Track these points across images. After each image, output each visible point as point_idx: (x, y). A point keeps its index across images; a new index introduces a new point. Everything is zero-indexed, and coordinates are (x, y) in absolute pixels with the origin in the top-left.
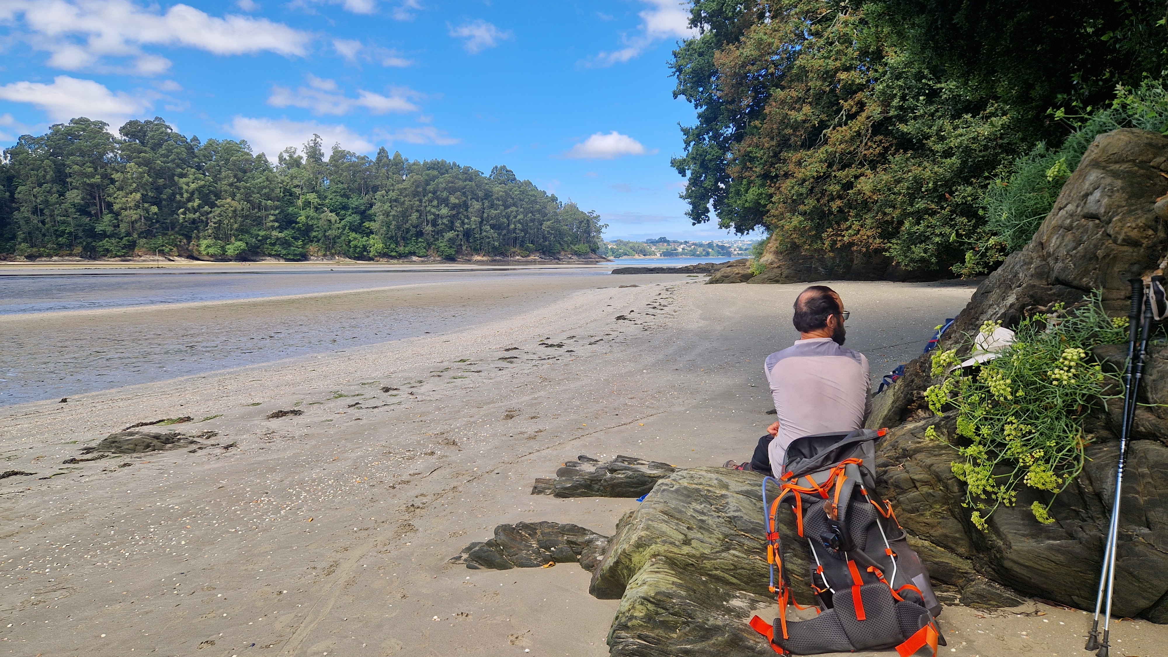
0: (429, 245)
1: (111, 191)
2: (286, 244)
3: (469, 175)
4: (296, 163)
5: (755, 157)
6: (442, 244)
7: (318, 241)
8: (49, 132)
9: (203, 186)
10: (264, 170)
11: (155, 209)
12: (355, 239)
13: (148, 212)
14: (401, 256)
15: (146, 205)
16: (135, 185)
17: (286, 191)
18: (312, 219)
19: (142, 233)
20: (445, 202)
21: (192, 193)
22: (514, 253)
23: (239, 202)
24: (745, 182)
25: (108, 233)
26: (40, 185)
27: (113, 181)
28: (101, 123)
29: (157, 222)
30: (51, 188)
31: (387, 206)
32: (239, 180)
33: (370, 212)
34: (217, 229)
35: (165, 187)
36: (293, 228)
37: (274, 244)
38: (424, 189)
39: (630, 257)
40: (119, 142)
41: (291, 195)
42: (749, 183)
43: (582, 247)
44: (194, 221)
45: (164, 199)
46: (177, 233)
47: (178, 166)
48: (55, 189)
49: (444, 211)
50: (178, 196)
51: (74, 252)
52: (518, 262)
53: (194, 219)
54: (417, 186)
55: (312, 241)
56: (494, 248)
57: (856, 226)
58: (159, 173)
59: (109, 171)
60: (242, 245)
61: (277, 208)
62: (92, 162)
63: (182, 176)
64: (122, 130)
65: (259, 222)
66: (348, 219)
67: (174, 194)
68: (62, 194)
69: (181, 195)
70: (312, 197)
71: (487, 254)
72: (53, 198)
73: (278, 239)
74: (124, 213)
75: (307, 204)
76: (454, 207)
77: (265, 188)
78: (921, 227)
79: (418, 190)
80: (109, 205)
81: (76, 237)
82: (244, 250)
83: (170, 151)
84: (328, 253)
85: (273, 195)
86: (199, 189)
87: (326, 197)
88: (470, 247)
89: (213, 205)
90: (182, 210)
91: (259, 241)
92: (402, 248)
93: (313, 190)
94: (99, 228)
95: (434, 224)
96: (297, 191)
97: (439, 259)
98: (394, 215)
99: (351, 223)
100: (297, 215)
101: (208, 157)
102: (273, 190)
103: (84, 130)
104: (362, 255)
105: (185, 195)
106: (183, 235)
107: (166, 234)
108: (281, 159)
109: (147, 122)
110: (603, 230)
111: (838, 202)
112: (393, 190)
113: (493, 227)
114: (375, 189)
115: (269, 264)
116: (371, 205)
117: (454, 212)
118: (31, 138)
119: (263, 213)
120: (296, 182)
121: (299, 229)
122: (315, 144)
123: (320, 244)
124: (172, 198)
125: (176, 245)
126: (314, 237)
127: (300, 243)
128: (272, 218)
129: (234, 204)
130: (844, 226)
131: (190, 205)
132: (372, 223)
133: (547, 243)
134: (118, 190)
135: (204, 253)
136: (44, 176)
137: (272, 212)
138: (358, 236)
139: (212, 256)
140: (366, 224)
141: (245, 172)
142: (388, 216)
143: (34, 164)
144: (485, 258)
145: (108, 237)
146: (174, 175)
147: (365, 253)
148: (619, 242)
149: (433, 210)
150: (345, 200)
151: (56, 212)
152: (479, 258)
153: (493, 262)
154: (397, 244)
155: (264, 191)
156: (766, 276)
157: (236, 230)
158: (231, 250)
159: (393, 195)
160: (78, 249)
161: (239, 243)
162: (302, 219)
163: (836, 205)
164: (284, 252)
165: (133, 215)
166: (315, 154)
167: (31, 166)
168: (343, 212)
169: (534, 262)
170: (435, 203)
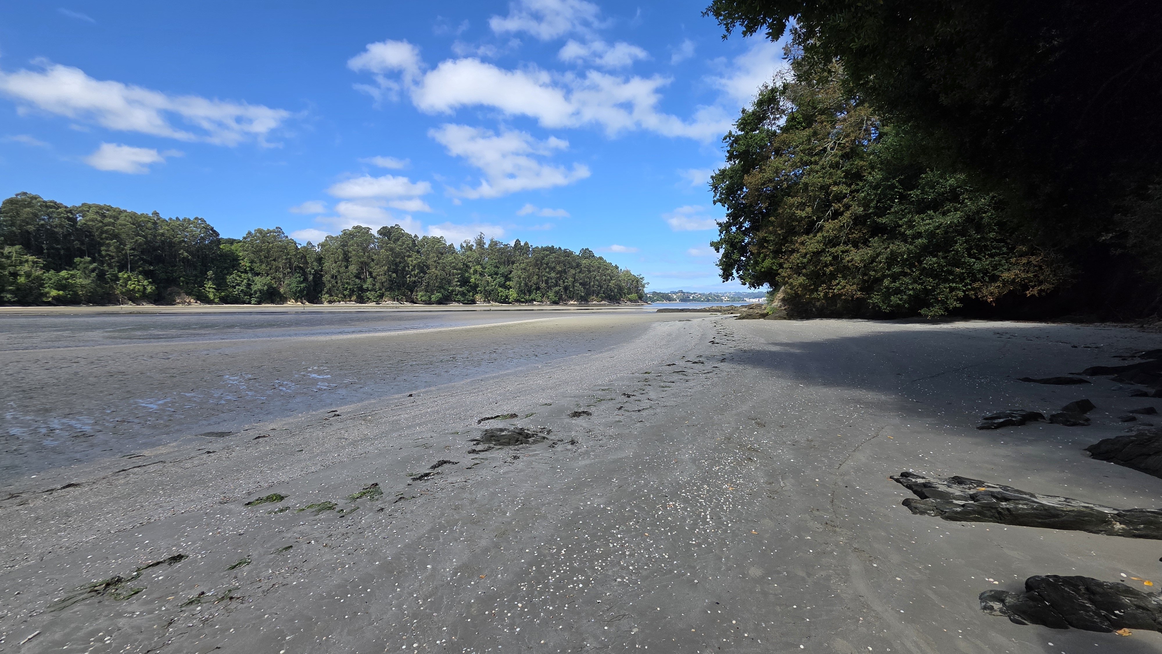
0: (543, 295)
1: (372, 265)
2: (463, 294)
3: (568, 254)
4: (470, 248)
5: (769, 240)
6: (551, 294)
7: (481, 293)
8: (341, 234)
9: (420, 263)
10: (453, 253)
11: (394, 275)
12: (501, 291)
13: (391, 277)
14: (526, 302)
15: (390, 273)
16: (384, 262)
17: (464, 264)
18: (478, 280)
19: (387, 288)
20: (553, 269)
21: (414, 267)
22: (593, 299)
23: (439, 271)
24: (762, 255)
25: (370, 289)
26: (336, 262)
27: (373, 260)
28: (368, 228)
29: (395, 282)
30: (341, 264)
31: (519, 272)
32: (439, 259)
33: (509, 276)
34: (427, 286)
35: (400, 262)
36: (468, 286)
37: (457, 295)
38: (541, 262)
39: (661, 302)
40: (377, 239)
41: (467, 267)
42: (765, 256)
43: (634, 296)
44: (415, 282)
45: (400, 270)
46: (406, 288)
47: (408, 251)
48: (343, 265)
49: (553, 275)
50: (407, 268)
51: (352, 299)
52: (595, 305)
53: (415, 281)
54: (537, 261)
55: (478, 293)
56: (581, 296)
57: (843, 282)
58: (397, 255)
59: (371, 254)
60: (439, 295)
61: (459, 274)
62: (363, 250)
63: (409, 256)
64: (378, 232)
65: (449, 283)
66: (498, 280)
67: (404, 267)
68: (347, 267)
69: (409, 267)
70: (478, 268)
71: (577, 300)
72: (343, 269)
73: (459, 291)
74: (378, 278)
75: (475, 272)
76: (559, 272)
77: (453, 263)
78: (897, 284)
79: (538, 262)
80: (371, 274)
81: (353, 291)
82: (441, 298)
83: (404, 243)
84: (486, 300)
85: (457, 267)
86: (418, 265)
87: (486, 268)
88: (567, 296)
89: (425, 273)
90: (408, 276)
91: (449, 293)
92: (528, 297)
93: (479, 263)
94: (365, 286)
95: (547, 282)
96: (470, 264)
97: (548, 303)
98: (523, 278)
99: (499, 283)
100: (470, 277)
101: (423, 246)
102: (457, 264)
103: (359, 232)
104: (505, 301)
105: (411, 267)
106: (408, 289)
107: (400, 289)
108: (462, 247)
109: (391, 227)
110: (646, 286)
111: (831, 268)
112: (523, 263)
113: (581, 284)
114: (513, 263)
115: (454, 306)
116: (511, 272)
117: (558, 275)
118: (332, 237)
119: (452, 277)
120: (470, 259)
121: (471, 286)
122: (481, 237)
123: (482, 294)
124: (404, 269)
125: (405, 295)
126: (479, 290)
127: (471, 294)
128: (456, 280)
129: (437, 272)
130: (834, 283)
131: (413, 273)
132: (511, 282)
133: (613, 294)
134: (376, 265)
135: (420, 300)
136: (338, 258)
137: (456, 276)
138: (503, 290)
139: (423, 301)
140: (508, 283)
141: (442, 254)
142: (520, 278)
143: (332, 251)
144: (576, 303)
145: (370, 291)
146: (405, 256)
147: (507, 300)
148: (655, 293)
149: (546, 274)
150: (496, 269)
151: (344, 277)
152: (572, 302)
153: (580, 305)
154: (525, 294)
155: (453, 264)
156: (777, 315)
157: (437, 287)
158: (434, 298)
159: (523, 266)
160: (354, 298)
161: (438, 294)
162: (472, 280)
163: (828, 270)
164: (462, 299)
165: (383, 278)
166: (480, 243)
167: (331, 253)
168: (495, 276)
169: (604, 305)
170: (548, 270)
